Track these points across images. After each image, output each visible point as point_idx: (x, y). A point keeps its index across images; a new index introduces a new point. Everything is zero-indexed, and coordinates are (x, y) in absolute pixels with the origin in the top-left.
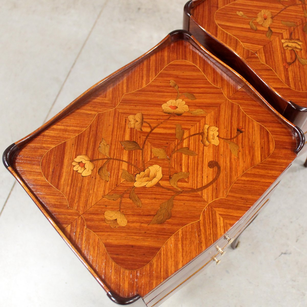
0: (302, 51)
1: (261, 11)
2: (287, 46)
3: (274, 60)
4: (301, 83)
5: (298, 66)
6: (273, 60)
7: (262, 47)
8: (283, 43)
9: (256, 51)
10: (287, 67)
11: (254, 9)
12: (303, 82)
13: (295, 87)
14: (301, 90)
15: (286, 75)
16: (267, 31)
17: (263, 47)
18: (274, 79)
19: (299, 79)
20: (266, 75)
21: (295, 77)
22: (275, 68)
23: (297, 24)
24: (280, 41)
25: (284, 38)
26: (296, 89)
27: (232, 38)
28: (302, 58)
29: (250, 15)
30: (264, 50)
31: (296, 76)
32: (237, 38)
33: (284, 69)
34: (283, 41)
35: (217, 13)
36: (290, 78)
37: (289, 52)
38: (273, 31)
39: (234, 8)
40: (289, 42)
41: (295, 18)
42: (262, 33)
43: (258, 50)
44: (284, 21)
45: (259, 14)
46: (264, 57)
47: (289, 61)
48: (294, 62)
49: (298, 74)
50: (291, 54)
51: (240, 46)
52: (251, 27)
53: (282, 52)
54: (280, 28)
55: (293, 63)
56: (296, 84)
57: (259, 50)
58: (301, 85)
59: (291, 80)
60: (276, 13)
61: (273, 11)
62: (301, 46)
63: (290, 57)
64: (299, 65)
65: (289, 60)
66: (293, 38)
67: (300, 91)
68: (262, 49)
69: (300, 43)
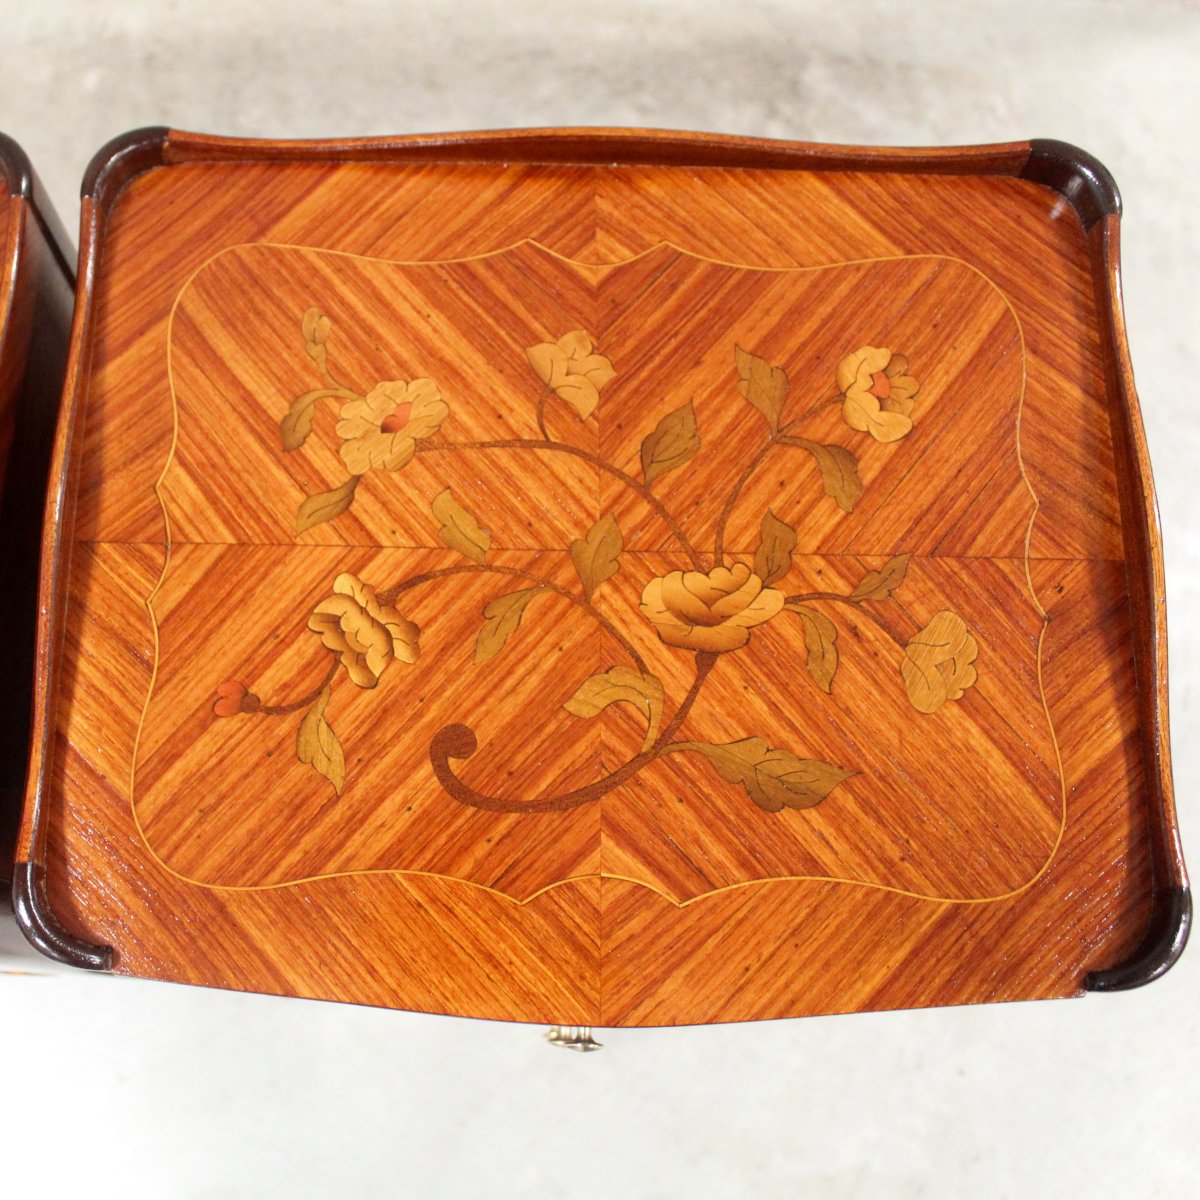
0: (369, 695)
1: (414, 377)
2: (334, 621)
3: (206, 639)
4: (199, 822)
5: (271, 744)
6: (203, 632)
7: (231, 540)
8: (329, 594)
9: (181, 538)
10: (218, 711)
11: (398, 349)
12: (207, 827)
13: (157, 817)
14: (164, 851)
15: (179, 736)
16: (330, 490)
17: (231, 546)
18: (117, 713)
19: (211, 800)
20: (106, 673)
21: (203, 778)
22: (175, 671)
23: (494, 558)
24: (332, 573)
25: (363, 576)
26: (144, 831)
27: (164, 408)
28: (329, 726)
29: (344, 362)
30: (221, 558)
31: (210, 778)
32: (181, 423)
33: (202, 706)
34: (343, 584)
35: (233, 252)
36: (179, 765)
37: (310, 651)
38: (355, 507)
39: (327, 284)
40: (363, 611)
41: (519, 521)
42: (302, 479)
43: (198, 539)
44: (456, 497)
45: (387, 387)
46: (186, 589)
47: (261, 696)
48: (280, 710)
49: (233, 777)
50: (308, 667)
51: (151, 467)
52: (286, 418)
53: (278, 627)
54: (397, 518)
55: (269, 711)
56: (177, 810)
57: (198, 545)
58: (189, 833)
59: (173, 775)
60: (467, 431)
61: (463, 416)
62: (392, 669)
63: (286, 678)
64: (280, 744)
65: (264, 687)
66: (399, 607)
67: (155, 850)
68: (217, 551)
69: (402, 652)
